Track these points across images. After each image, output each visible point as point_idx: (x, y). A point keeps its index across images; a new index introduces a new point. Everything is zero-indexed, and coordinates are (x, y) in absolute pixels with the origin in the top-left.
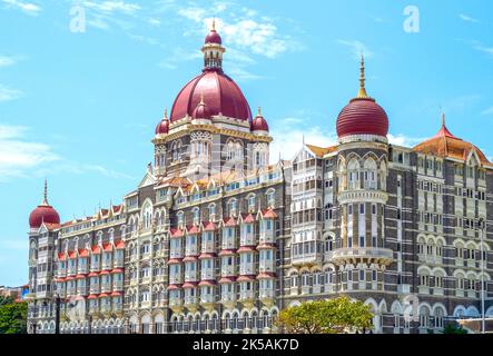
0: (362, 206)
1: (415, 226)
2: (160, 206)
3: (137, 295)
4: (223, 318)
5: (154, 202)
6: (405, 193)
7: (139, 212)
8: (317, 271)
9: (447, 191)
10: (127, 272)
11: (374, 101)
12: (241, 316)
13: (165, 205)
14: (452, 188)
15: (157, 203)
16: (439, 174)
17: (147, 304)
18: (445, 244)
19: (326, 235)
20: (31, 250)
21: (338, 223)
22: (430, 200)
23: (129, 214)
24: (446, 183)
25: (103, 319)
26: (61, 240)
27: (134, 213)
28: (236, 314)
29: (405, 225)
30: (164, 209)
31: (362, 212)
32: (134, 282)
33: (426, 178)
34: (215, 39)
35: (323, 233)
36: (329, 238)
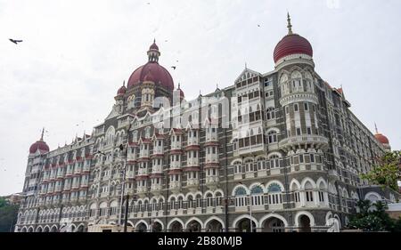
2: (120, 129)
3: (98, 189)
4: (169, 201)
5: (116, 127)
7: (104, 135)
8: (261, 159)
10: (92, 174)
12: (185, 198)
13: (125, 128)
17: (105, 194)
19: (269, 130)
20: (28, 166)
23: (97, 137)
25: (71, 206)
26: (48, 159)
27: (101, 136)
28: (180, 198)
30: (123, 130)
32: (97, 179)
34: (154, 47)
35: (267, 129)
36: (272, 132)
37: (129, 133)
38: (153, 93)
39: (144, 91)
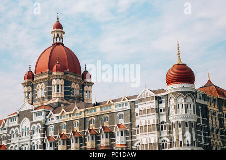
0: (186, 123)
1: (209, 135)
2: (36, 123)
5: (31, 119)
6: (203, 117)
7: (18, 126)
9: (220, 115)
11: (186, 65)
13: (40, 122)
14: (222, 114)
15: (34, 121)
16: (216, 106)
18: (222, 145)
19: (162, 140)
21: (170, 133)
22: (214, 120)
23: (10, 128)
24: (220, 111)
27: (14, 127)
29: (205, 135)
30: (39, 124)
31: (187, 127)
33: (211, 108)
34: (59, 26)
35: (160, 138)
36: (164, 141)
37: (45, 128)
38: (63, 84)
39: (54, 82)
